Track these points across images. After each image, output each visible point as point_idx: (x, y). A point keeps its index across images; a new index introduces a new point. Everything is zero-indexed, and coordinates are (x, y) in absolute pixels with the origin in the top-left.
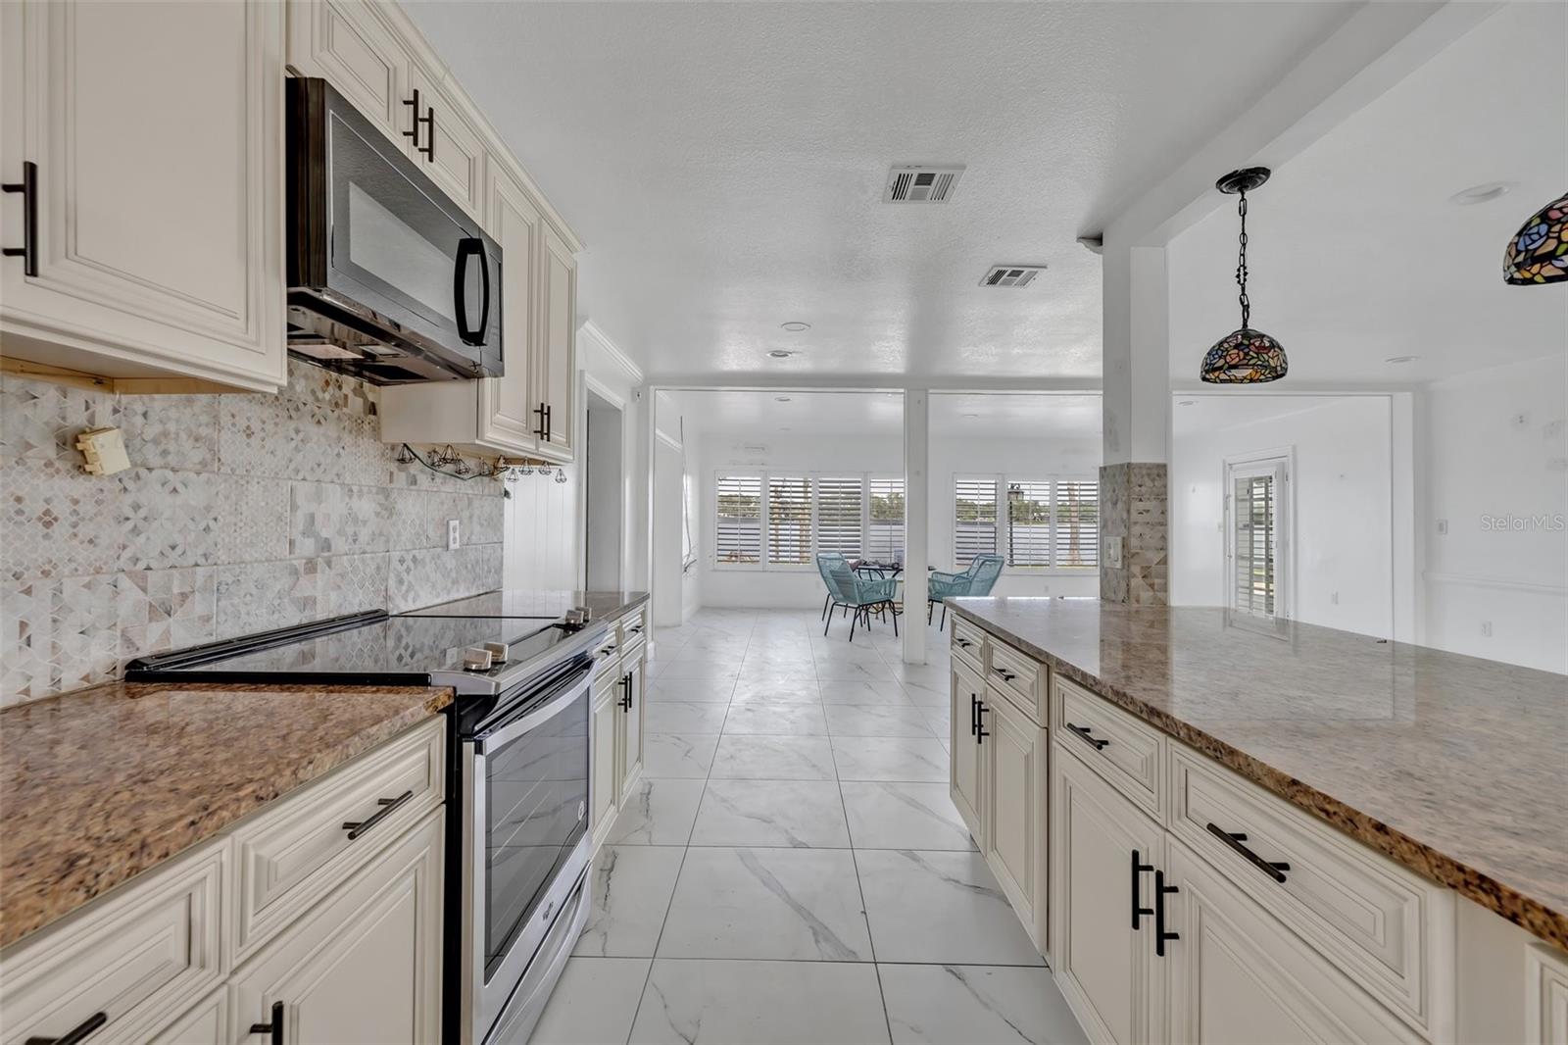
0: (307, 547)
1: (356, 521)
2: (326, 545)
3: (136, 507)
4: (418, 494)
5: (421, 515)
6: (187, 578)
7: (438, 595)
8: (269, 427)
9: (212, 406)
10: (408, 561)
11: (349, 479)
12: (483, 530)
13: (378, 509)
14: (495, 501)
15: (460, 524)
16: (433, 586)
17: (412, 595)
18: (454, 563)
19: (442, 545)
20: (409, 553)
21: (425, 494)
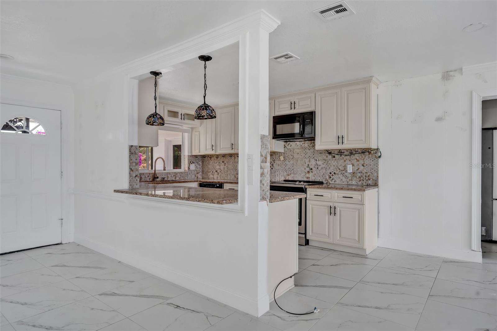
0: (308, 169)
1: (318, 165)
2: (311, 169)
3: (286, 164)
4: (336, 160)
5: (337, 164)
6: (291, 172)
7: (343, 182)
8: (301, 152)
9: (293, 151)
10: (333, 173)
11: (316, 158)
12: (365, 168)
13: (323, 163)
14: (372, 160)
15: (352, 166)
16: (341, 180)
17: (334, 181)
18: (350, 175)
19: (345, 171)
20: (333, 172)
21: (338, 160)
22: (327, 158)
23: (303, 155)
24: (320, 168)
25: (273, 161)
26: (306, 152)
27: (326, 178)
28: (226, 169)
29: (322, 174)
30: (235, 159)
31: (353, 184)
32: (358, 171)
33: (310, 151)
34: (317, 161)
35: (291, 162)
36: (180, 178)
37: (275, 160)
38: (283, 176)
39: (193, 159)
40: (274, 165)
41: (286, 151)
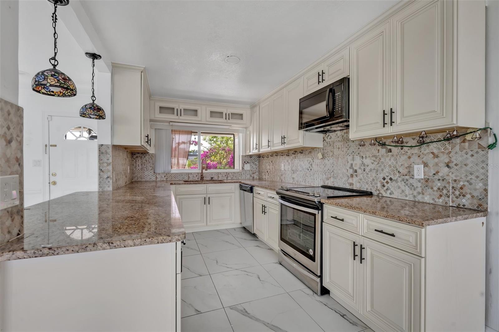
0: (351, 171)
1: (364, 165)
2: (356, 171)
3: (325, 163)
4: (393, 156)
5: (395, 163)
6: (330, 174)
7: (406, 196)
8: (343, 146)
9: (333, 145)
10: (387, 179)
11: (362, 154)
12: (452, 170)
13: (373, 162)
14: (470, 153)
15: (424, 167)
16: (403, 191)
17: (389, 192)
18: (419, 185)
19: (409, 175)
20: (387, 176)
21: (397, 156)
22: (378, 152)
23: (345, 150)
24: (367, 169)
25: (312, 160)
26: (348, 145)
27: (377, 187)
28: (274, 170)
29: (371, 179)
30: (280, 158)
31: (425, 201)
32: (436, 177)
33: (354, 143)
34: (364, 159)
35: (331, 161)
37: (314, 158)
38: (322, 180)
39: (248, 159)
40: (313, 165)
41: (325, 145)
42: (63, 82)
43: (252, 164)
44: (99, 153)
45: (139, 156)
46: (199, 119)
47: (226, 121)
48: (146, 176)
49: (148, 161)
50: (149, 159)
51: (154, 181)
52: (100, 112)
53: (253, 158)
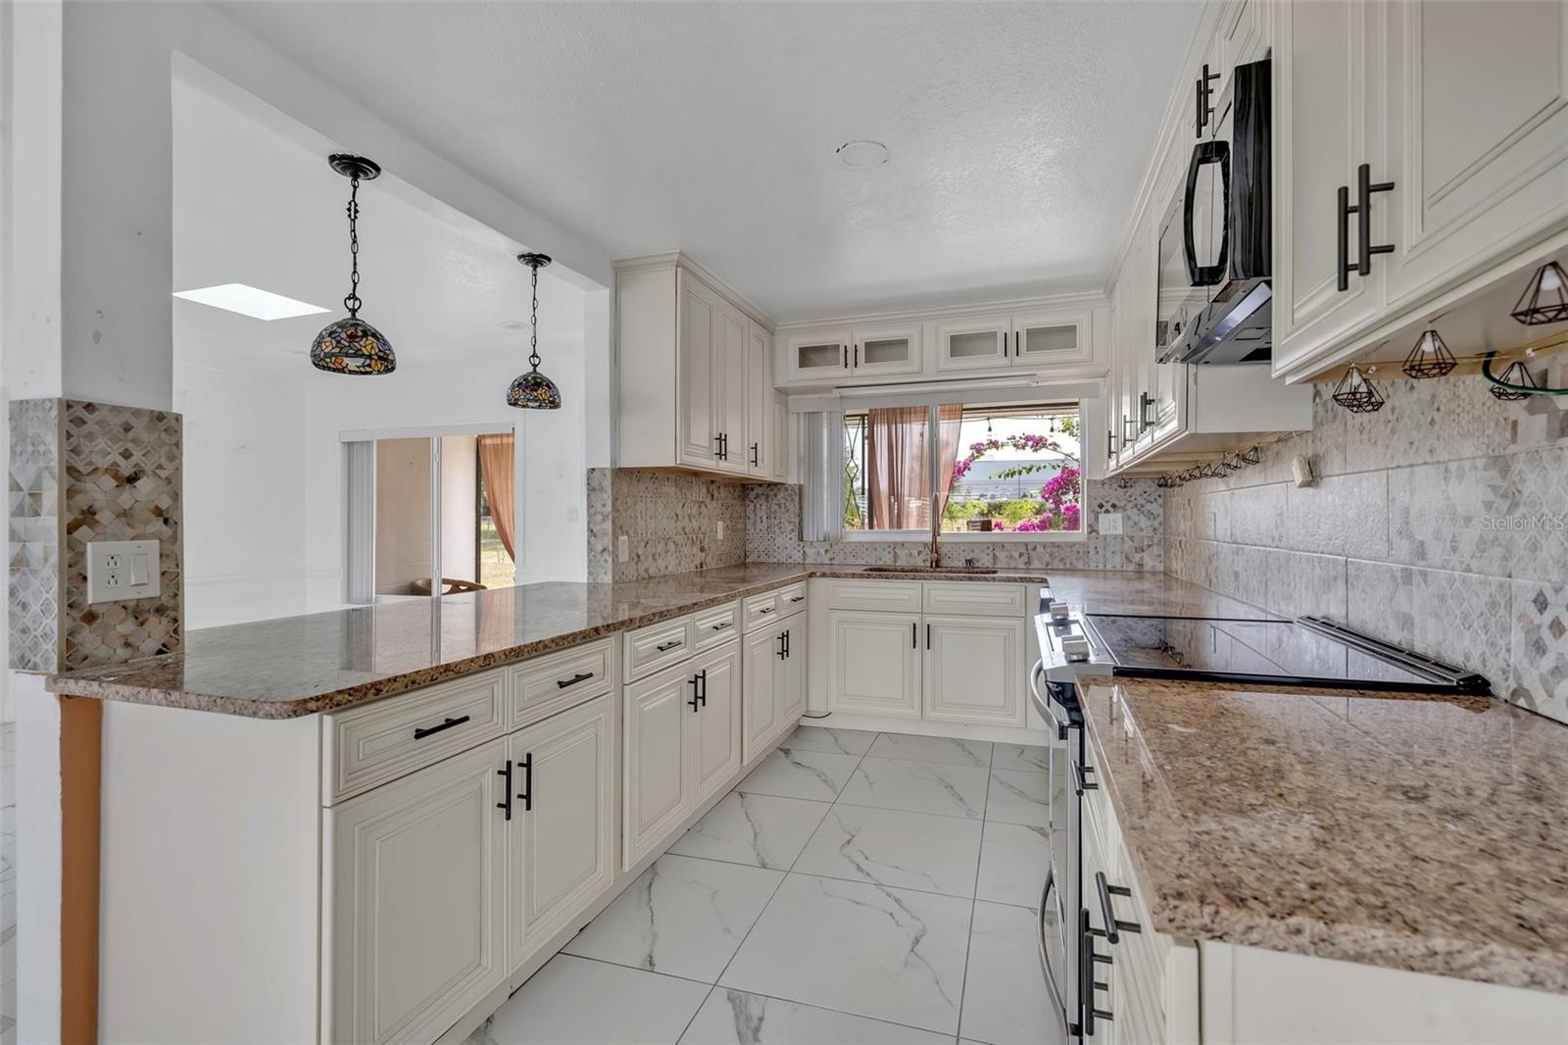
0: (1404, 552)
1: (1454, 517)
10: (1558, 607)
13: (1490, 496)
17: (1564, 687)
20: (1558, 589)
22: (1514, 438)
24: (1467, 542)
25: (1284, 490)
27: (1509, 651)
28: (1193, 536)
29: (1485, 598)
30: (1206, 488)
34: (1454, 479)
36: (1047, 564)
37: (1287, 486)
39: (1113, 494)
40: (1286, 518)
42: (347, 344)
43: (1133, 513)
44: (588, 490)
45: (763, 494)
46: (916, 368)
47: (1005, 361)
48: (778, 548)
49: (783, 506)
50: (786, 500)
51: (799, 564)
52: (539, 392)
53: (1136, 490)
